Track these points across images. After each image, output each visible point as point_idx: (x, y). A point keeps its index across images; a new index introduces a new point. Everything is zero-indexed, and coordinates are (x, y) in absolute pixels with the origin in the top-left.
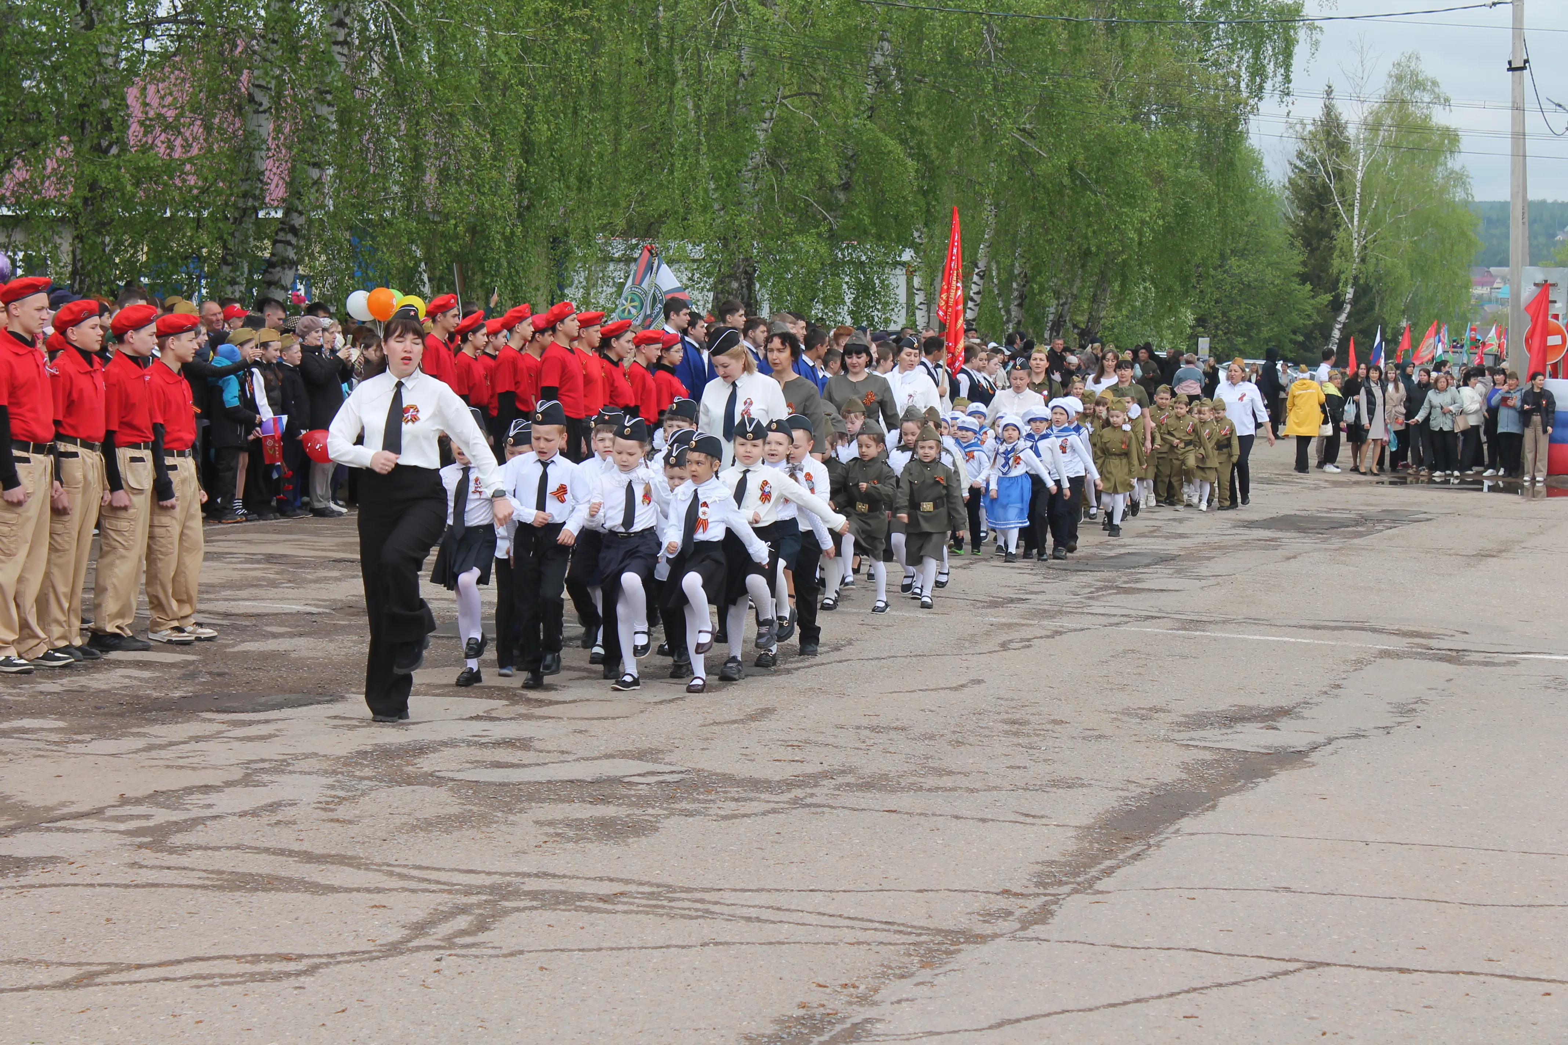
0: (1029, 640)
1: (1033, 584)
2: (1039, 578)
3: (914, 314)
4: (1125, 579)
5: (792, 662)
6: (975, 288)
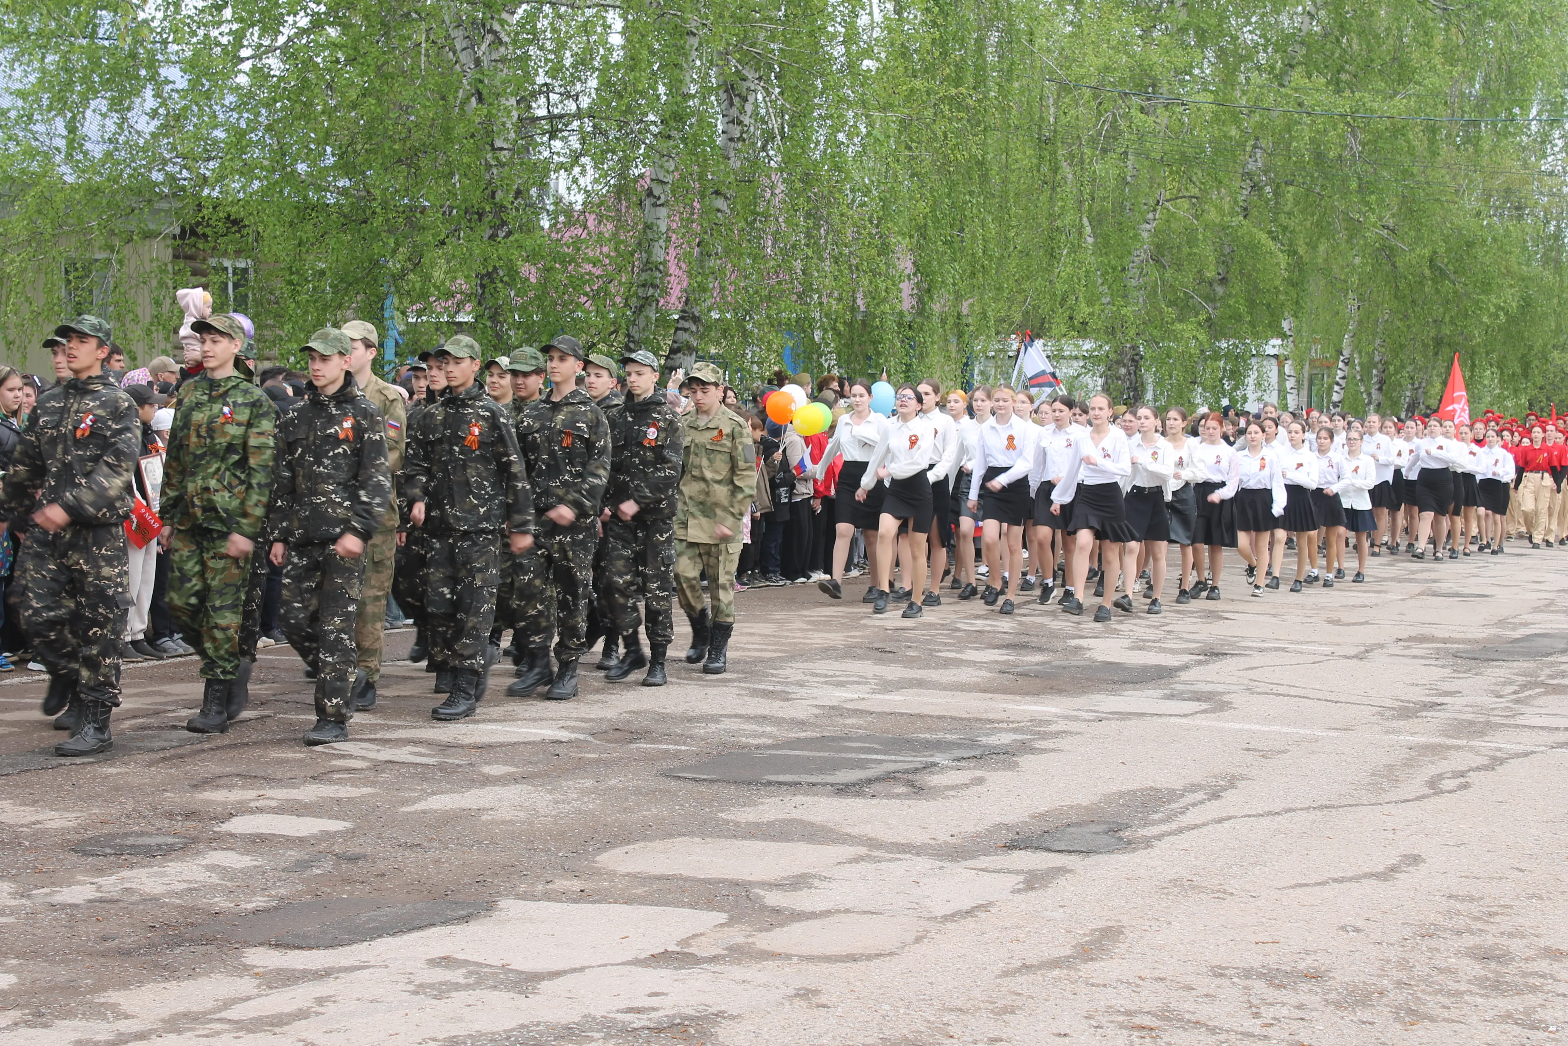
0: (1462, 774)
1: (1443, 679)
2: (1447, 671)
3: (1285, 398)
4: (1547, 671)
5: (1154, 823)
6: (1340, 374)
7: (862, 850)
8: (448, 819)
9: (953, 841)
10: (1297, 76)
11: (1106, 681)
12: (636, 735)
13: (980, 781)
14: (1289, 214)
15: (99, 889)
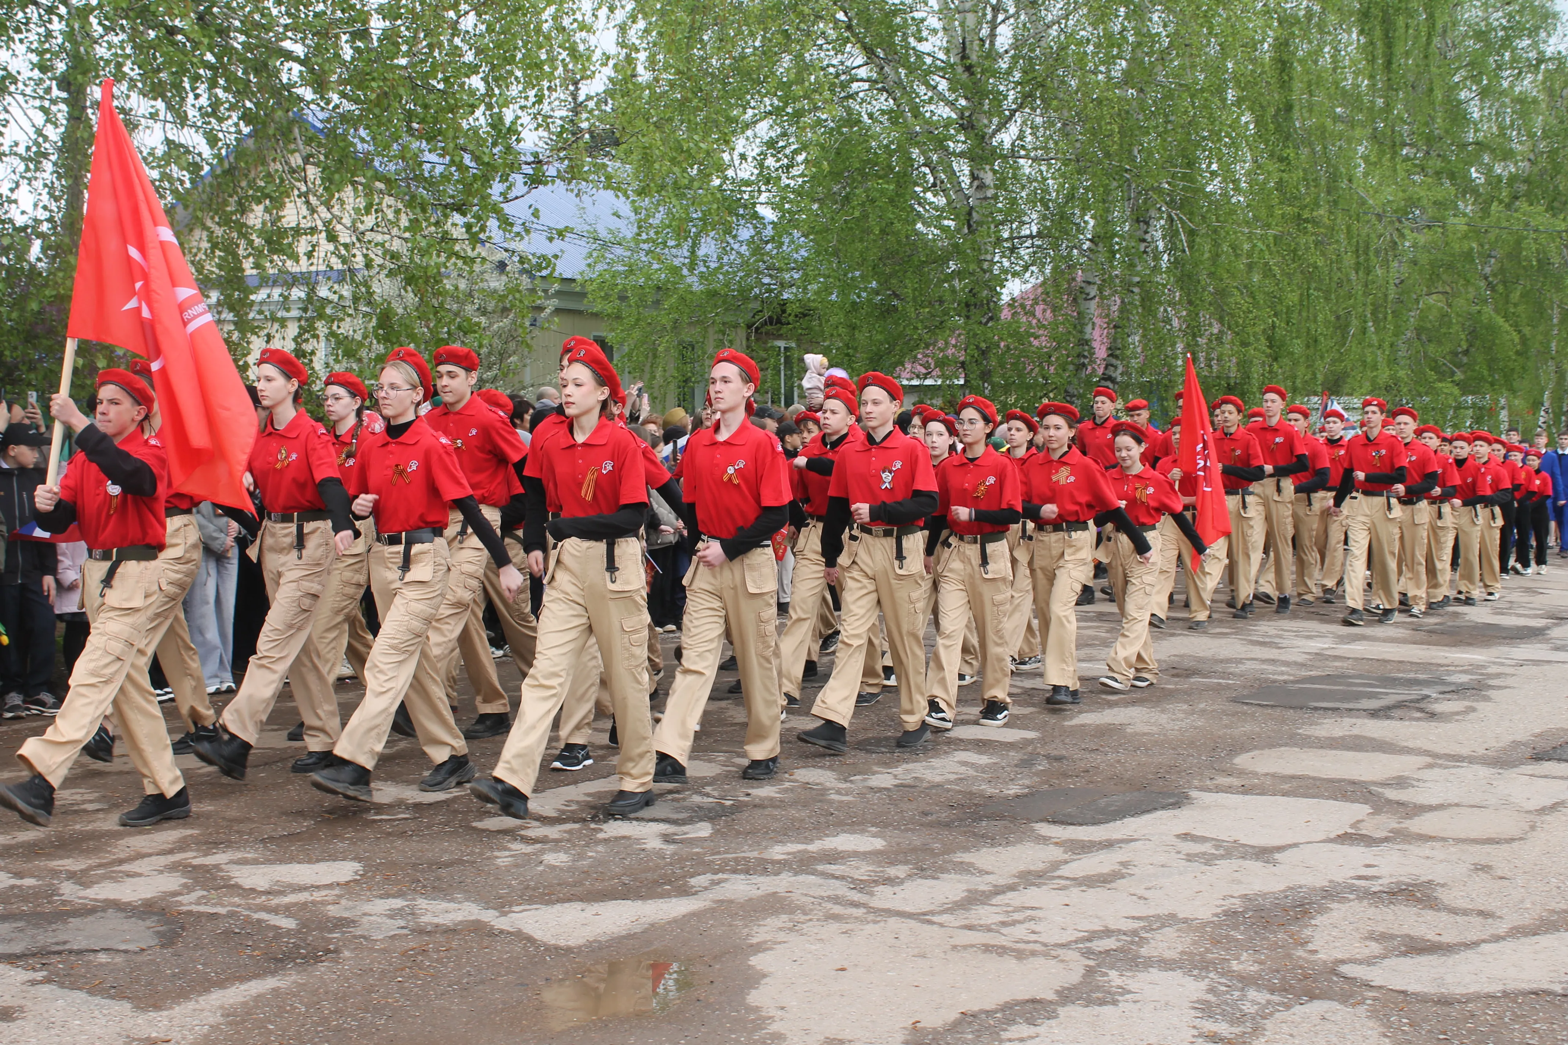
6: (1542, 420)
7: (1429, 760)
8: (1103, 732)
9: (1489, 753)
10: (1522, 205)
11: (1498, 638)
12: (1189, 673)
13: (1474, 710)
14: (1516, 305)
15: (895, 776)
